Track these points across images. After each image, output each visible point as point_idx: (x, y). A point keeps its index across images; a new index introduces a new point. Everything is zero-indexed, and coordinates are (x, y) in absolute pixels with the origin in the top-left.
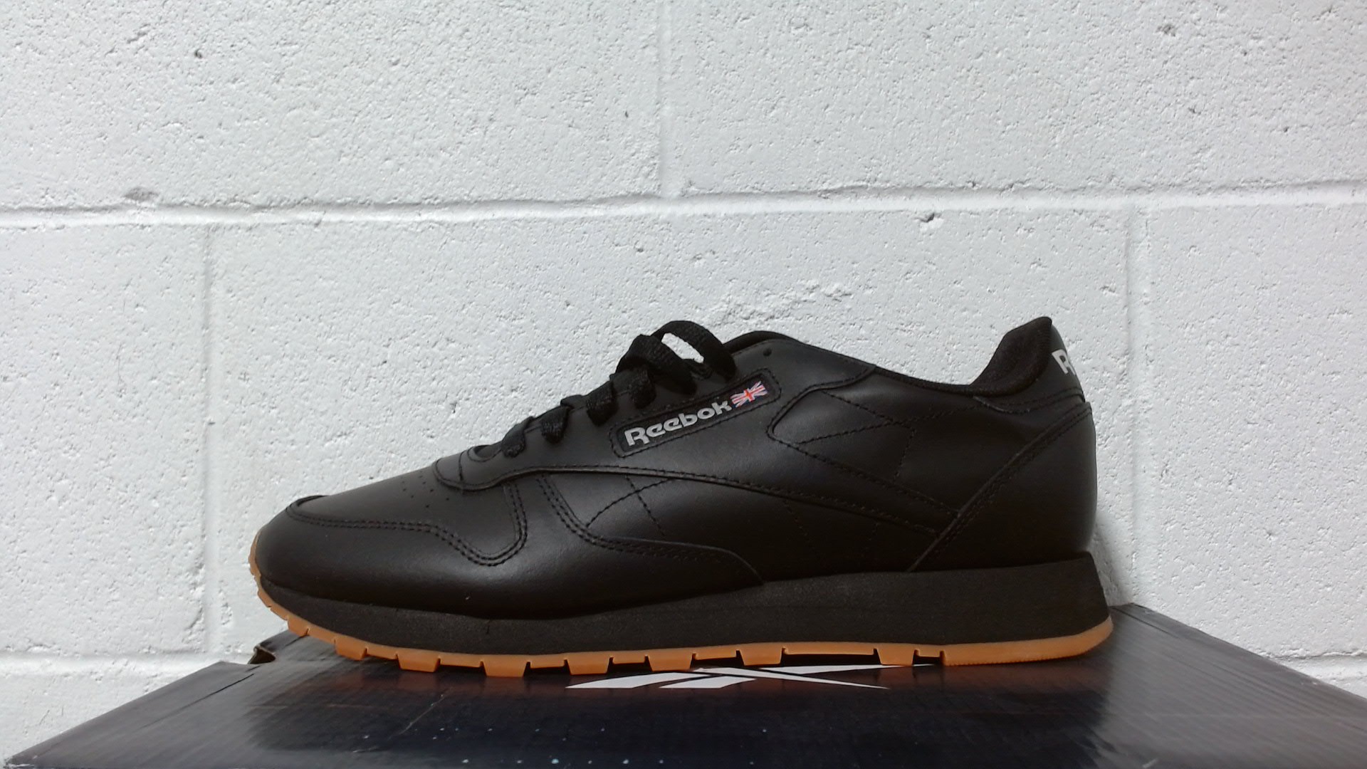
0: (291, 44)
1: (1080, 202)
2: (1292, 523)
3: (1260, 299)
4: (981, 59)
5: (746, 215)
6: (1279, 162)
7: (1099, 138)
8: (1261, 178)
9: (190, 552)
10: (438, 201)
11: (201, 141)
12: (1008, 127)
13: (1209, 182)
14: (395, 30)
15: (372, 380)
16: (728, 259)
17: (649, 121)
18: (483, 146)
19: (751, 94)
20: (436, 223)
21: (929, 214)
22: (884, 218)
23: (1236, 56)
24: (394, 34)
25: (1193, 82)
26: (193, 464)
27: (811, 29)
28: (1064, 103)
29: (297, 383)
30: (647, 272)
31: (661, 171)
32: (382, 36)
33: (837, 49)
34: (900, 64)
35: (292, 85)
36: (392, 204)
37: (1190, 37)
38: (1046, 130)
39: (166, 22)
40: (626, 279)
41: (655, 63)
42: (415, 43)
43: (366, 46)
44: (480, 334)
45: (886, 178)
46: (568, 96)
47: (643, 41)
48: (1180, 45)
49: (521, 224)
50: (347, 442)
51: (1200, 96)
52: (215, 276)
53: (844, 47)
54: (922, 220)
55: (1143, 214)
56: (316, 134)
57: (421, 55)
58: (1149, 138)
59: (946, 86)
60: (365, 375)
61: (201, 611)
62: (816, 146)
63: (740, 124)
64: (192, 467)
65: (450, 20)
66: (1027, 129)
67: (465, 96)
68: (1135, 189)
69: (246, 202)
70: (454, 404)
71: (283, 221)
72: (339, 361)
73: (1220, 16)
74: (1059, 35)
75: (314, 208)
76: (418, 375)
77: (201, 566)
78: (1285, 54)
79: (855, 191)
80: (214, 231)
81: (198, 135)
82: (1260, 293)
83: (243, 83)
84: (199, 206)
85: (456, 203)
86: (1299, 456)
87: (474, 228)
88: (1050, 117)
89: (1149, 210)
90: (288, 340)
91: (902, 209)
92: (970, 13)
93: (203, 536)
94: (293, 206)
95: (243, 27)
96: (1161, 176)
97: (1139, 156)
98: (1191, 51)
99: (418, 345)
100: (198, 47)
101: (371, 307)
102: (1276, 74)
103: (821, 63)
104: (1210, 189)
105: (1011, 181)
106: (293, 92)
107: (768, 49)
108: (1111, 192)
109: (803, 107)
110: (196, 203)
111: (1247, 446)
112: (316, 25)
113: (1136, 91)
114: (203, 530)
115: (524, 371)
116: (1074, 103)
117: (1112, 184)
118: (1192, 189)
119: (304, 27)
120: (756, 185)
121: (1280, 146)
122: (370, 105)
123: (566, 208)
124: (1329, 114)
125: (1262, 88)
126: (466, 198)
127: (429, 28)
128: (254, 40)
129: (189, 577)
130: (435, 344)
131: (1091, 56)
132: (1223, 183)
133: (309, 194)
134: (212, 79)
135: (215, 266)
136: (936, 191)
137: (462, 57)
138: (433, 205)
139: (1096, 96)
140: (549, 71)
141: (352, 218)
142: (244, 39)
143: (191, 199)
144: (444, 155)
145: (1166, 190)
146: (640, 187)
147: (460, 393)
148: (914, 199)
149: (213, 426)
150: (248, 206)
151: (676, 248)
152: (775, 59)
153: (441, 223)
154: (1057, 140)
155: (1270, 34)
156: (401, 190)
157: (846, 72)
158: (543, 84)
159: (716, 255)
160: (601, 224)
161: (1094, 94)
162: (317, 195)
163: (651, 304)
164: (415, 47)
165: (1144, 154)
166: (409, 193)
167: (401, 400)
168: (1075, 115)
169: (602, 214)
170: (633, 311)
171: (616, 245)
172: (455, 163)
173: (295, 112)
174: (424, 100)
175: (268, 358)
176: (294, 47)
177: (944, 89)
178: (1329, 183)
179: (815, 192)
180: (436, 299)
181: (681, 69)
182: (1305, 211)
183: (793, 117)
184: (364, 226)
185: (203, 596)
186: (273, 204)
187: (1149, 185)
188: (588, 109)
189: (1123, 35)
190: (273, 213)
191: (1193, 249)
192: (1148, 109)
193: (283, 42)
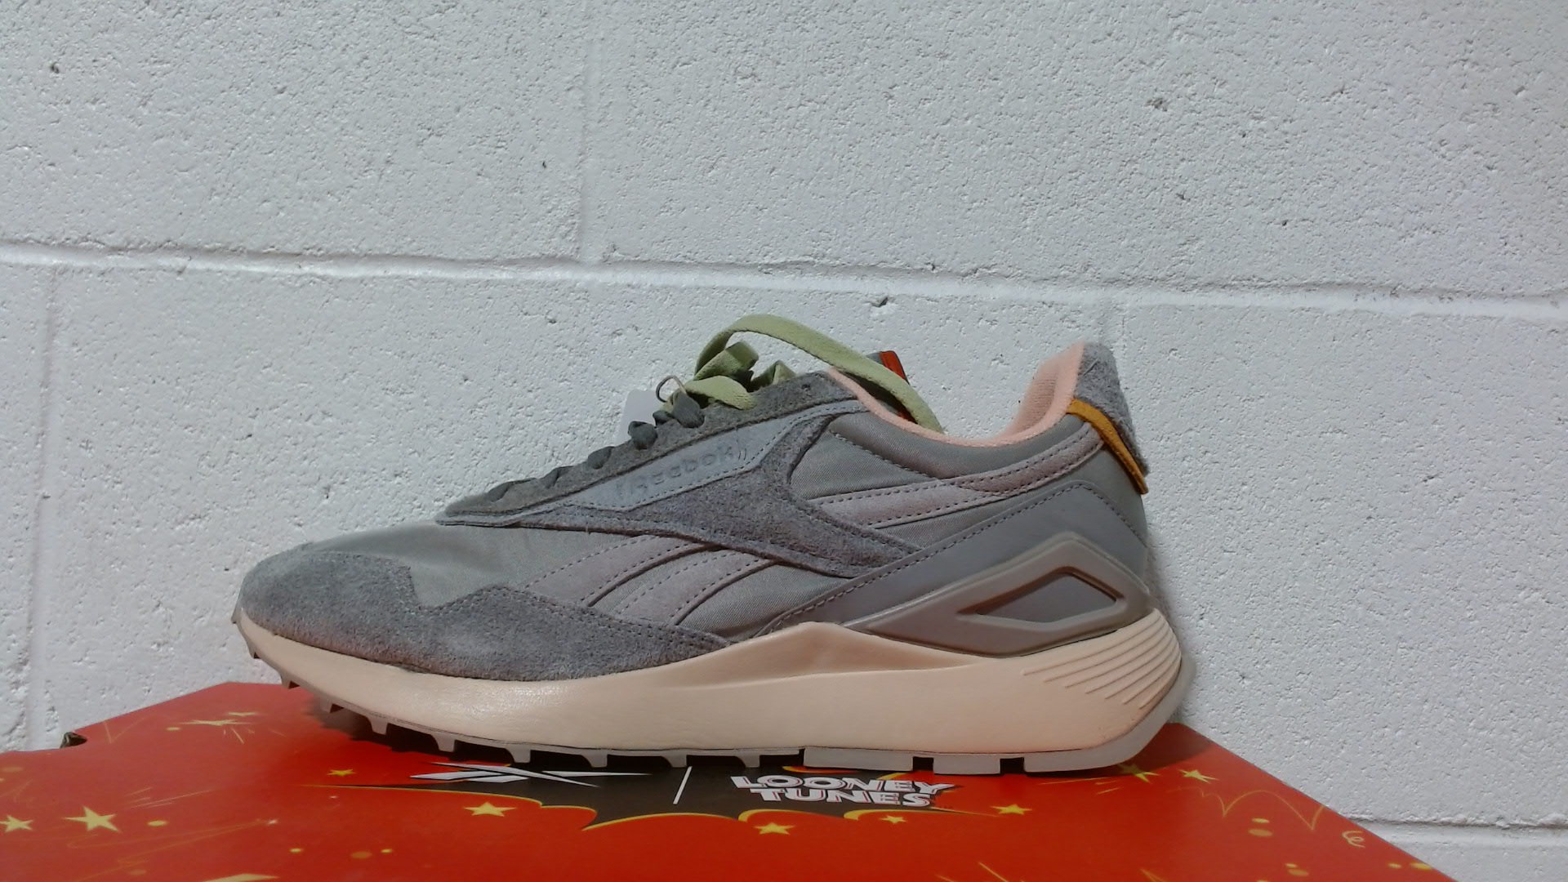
0: (161, 62)
1: (1050, 293)
2: (1268, 666)
3: (1245, 413)
4: (948, 125)
5: (675, 288)
6: (1275, 259)
7: (1075, 223)
8: (1254, 277)
9: (13, 645)
10: (322, 252)
11: (52, 169)
12: (975, 204)
13: (1195, 278)
14: (283, 54)
15: (234, 455)
16: (652, 336)
17: (569, 175)
18: (376, 192)
19: (687, 149)
20: (318, 277)
21: (881, 298)
22: (830, 299)
23: (1233, 138)
24: (281, 58)
25: (1184, 163)
26: (21, 543)
27: (760, 80)
28: (1037, 180)
29: (147, 454)
30: (558, 346)
31: (580, 231)
32: (267, 59)
33: (787, 105)
34: (858, 127)
35: (160, 110)
36: (269, 252)
37: (1183, 114)
38: (1017, 210)
39: (20, 29)
40: (534, 353)
41: (580, 108)
42: (305, 69)
43: (248, 69)
44: (362, 408)
45: (835, 254)
46: (479, 140)
47: (568, 83)
48: (1171, 122)
49: (415, 284)
50: (201, 526)
51: (1190, 180)
52: (59, 326)
53: (795, 104)
54: (874, 305)
55: (1121, 310)
56: (184, 168)
57: (311, 83)
58: (1131, 225)
59: (907, 154)
60: (227, 450)
61: (22, 715)
62: (759, 214)
63: (673, 183)
64: (20, 547)
65: (347, 45)
66: (995, 208)
67: (359, 132)
68: (1112, 282)
69: (99, 242)
70: (328, 489)
71: (142, 266)
72: (197, 432)
73: (1218, 91)
74: (1037, 103)
75: (177, 252)
76: (287, 452)
77: (25, 663)
78: (1288, 138)
79: (799, 267)
80: (61, 274)
81: (49, 162)
82: (1246, 406)
83: (104, 104)
84: (46, 244)
85: (343, 256)
86: (1279, 591)
87: (362, 285)
88: (1021, 196)
89: (1128, 305)
90: (139, 404)
91: (851, 289)
92: (938, 73)
93: (30, 628)
94: (154, 249)
95: (108, 40)
96: (1142, 269)
97: (1119, 244)
98: (1182, 130)
99: (289, 418)
100: (55, 60)
101: (236, 371)
102: (1277, 159)
103: (769, 119)
104: (1195, 286)
105: (975, 266)
106: (161, 118)
107: (709, 100)
108: (1086, 283)
109: (745, 169)
110: (43, 240)
111: (1223, 576)
112: (192, 42)
113: (1119, 171)
114: (30, 621)
115: (410, 454)
116: (1049, 182)
117: (1088, 275)
118: (1176, 285)
119: (178, 44)
120: (688, 254)
121: (1277, 241)
122: (250, 138)
123: (469, 268)
124: (1334, 208)
125: (1260, 174)
126: (354, 250)
127: (322, 53)
128: (120, 56)
129: (11, 675)
130: (310, 417)
131: (1071, 129)
132: (1209, 280)
133: (172, 237)
134: (69, 98)
135: (61, 315)
136: (890, 272)
137: (359, 89)
138: (315, 256)
139: (1074, 174)
140: (458, 110)
141: (222, 267)
142: (109, 53)
143: (36, 236)
144: (330, 198)
145: (1146, 284)
146: (556, 249)
147: (335, 476)
148: (867, 281)
149: (48, 500)
150: (102, 246)
151: (593, 321)
152: (716, 113)
153: (323, 278)
154: (1028, 222)
155: (1273, 114)
156: (280, 238)
157: (796, 131)
158: (451, 125)
159: (639, 331)
160: (510, 289)
161: (1072, 172)
162: (181, 238)
163: (562, 384)
164: (306, 74)
165: (1124, 243)
166: (288, 241)
167: (266, 480)
168: (1050, 195)
169: (512, 277)
170: (540, 390)
171: (526, 314)
172: (344, 209)
173: (161, 141)
174: (313, 135)
175: (115, 423)
176: (165, 66)
177: (904, 156)
178: (1330, 286)
179: (756, 265)
180: (313, 366)
181: (609, 117)
182: (1301, 315)
183: (734, 179)
184: (234, 276)
185: (27, 697)
186: (131, 246)
187: (1129, 278)
188: (500, 156)
189: (1108, 107)
190: (130, 257)
191: (1174, 352)
192: (1131, 192)
193: (152, 59)
